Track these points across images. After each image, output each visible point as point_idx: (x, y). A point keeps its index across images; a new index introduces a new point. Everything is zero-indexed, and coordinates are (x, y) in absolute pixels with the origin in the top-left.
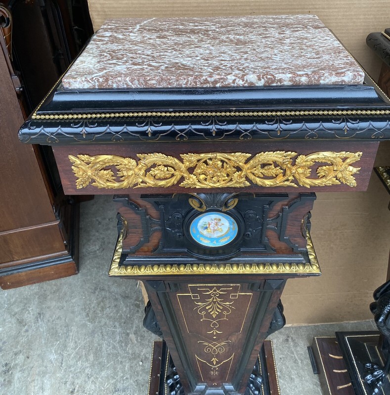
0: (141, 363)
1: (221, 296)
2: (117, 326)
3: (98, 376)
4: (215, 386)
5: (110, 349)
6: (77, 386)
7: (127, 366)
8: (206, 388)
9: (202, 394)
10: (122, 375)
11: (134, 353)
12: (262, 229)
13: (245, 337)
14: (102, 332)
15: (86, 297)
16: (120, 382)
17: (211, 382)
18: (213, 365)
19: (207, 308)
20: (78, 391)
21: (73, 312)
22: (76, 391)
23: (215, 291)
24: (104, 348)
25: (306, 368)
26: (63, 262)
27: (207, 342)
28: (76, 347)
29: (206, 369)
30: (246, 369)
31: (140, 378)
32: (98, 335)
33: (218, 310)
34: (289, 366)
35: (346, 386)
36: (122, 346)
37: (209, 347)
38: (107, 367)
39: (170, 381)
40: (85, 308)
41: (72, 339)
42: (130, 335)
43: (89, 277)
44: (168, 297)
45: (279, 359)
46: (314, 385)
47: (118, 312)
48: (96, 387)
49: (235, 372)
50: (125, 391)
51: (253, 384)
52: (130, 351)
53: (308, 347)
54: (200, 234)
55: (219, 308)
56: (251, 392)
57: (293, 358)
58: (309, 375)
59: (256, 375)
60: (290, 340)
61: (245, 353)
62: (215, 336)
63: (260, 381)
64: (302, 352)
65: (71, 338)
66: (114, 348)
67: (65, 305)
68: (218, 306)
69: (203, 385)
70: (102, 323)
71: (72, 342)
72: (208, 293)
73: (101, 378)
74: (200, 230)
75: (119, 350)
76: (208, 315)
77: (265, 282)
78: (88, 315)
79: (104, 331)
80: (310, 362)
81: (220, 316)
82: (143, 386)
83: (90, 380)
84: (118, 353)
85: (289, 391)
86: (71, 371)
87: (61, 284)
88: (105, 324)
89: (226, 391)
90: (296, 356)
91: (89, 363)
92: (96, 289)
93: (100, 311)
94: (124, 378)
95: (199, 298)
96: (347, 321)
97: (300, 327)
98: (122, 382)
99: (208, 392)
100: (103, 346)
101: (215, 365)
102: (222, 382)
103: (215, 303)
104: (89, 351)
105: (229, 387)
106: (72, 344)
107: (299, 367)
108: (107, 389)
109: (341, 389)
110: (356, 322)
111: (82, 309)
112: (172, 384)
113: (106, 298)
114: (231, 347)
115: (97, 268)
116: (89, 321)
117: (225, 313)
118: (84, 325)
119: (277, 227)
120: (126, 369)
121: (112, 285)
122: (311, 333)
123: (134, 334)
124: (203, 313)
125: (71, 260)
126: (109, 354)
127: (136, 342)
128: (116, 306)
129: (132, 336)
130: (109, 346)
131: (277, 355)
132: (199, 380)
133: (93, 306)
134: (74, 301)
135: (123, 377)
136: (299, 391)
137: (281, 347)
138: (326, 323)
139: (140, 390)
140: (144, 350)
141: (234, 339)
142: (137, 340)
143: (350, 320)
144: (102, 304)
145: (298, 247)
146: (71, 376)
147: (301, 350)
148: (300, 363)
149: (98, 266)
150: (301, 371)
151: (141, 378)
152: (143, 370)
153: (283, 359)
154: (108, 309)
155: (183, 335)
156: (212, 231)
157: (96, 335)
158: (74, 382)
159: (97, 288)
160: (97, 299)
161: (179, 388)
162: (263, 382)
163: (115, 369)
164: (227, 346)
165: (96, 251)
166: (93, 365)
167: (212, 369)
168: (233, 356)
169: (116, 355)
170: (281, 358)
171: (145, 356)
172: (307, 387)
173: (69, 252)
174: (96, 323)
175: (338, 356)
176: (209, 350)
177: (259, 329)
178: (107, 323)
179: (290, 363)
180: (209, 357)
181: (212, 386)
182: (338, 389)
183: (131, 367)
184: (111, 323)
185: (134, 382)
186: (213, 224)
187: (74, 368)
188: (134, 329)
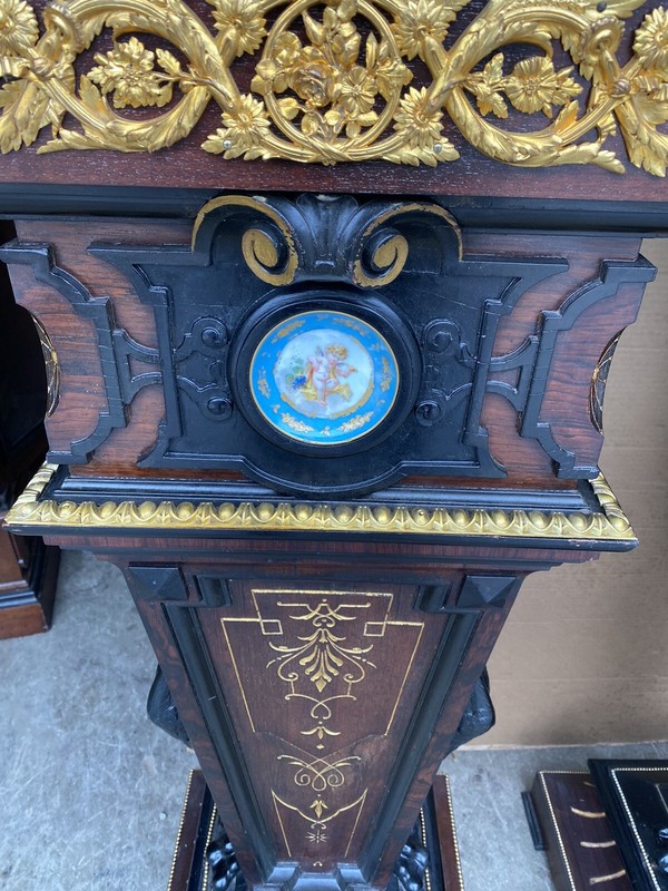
0: (163, 816)
1: (339, 628)
2: (120, 737)
3: (66, 842)
4: (318, 869)
5: (99, 785)
6: (18, 861)
7: (133, 821)
8: (297, 873)
9: (286, 887)
10: (119, 840)
11: (150, 795)
12: (472, 389)
13: (398, 746)
14: (85, 750)
15: (59, 678)
16: (113, 856)
17: (307, 857)
18: (315, 817)
19: (303, 662)
20: (18, 872)
21: (28, 707)
22: (14, 871)
23: (324, 610)
24: (86, 783)
25: (518, 837)
26: (16, 603)
27: (300, 756)
28: (27, 778)
29: (298, 828)
30: (393, 828)
31: (159, 848)
32: (77, 755)
33: (332, 670)
34: (483, 832)
35: (610, 877)
36: (125, 779)
37: (306, 771)
38: (90, 823)
39: (216, 856)
40: (55, 699)
41: (19, 762)
42: (146, 758)
43: (70, 639)
44: (197, 625)
45: (461, 815)
46: (535, 873)
47: (123, 708)
48: (59, 864)
49: (365, 837)
50: (122, 875)
51: (406, 868)
52: (142, 791)
53: (522, 794)
54: (280, 401)
55: (334, 665)
56: (400, 884)
57: (491, 815)
58: (524, 852)
59: (413, 848)
60: (484, 777)
61: (393, 789)
62: (321, 742)
63: (424, 859)
64: (511, 804)
65: (18, 758)
66: (108, 782)
67: (14, 692)
68: (333, 658)
69: (291, 866)
70: (89, 731)
71: (18, 766)
72: (305, 618)
73: (74, 846)
74: (283, 388)
75: (119, 786)
76: (305, 684)
77: (462, 585)
78: (59, 713)
79: (90, 746)
80: (526, 825)
81: (334, 686)
82: (162, 864)
83: (49, 849)
84: (116, 793)
85: (482, 885)
86: (8, 829)
87: (10, 649)
88: (95, 732)
89: (344, 883)
90: (497, 811)
91: (50, 813)
92: (82, 662)
93: (87, 706)
94: (124, 847)
95: (281, 633)
96: (605, 741)
97: (506, 753)
98: (118, 855)
99: (301, 882)
100: (84, 778)
101: (321, 818)
102: (335, 861)
103: (322, 647)
104: (53, 787)
105: (352, 871)
106: (17, 772)
107: (502, 833)
108: (81, 870)
109: (599, 883)
110: (622, 744)
111: (48, 701)
112: (221, 862)
113: (101, 680)
114: (361, 773)
115: (89, 621)
116: (61, 725)
117: (349, 679)
118: (50, 734)
119: (517, 387)
120: (130, 827)
121: (118, 655)
122: (529, 763)
123: (154, 754)
124: (292, 677)
125: (34, 599)
126: (96, 796)
127: (156, 771)
128: (120, 697)
129: (149, 760)
130: (98, 778)
131: (458, 808)
132: (279, 854)
133: (72, 694)
134: (34, 683)
135: (120, 844)
136: (503, 886)
137: (465, 791)
138: (560, 746)
139: (155, 875)
140: (172, 790)
141: (368, 753)
142: (159, 768)
143: (610, 740)
144: (92, 692)
145: (573, 459)
146: (7, 838)
147: (509, 799)
148: (505, 827)
149: (92, 617)
150: (507, 843)
151: (161, 847)
152: (166, 832)
153: (469, 817)
154: (103, 703)
155: (241, 738)
156: (320, 394)
157: (72, 755)
158: (12, 852)
159: (85, 661)
160: (83, 681)
161: (236, 871)
162: (428, 865)
163: (105, 826)
164: (350, 769)
165: (90, 589)
166: (57, 818)
167: (312, 827)
168: (363, 797)
169: (111, 798)
170: (464, 815)
171: (174, 802)
172: (521, 878)
173: (30, 583)
174: (76, 731)
175: (592, 811)
176: (306, 779)
177: (435, 725)
178: (99, 731)
179: (483, 826)
180: (304, 798)
181: (311, 869)
182: (592, 883)
183: (141, 824)
184: (107, 731)
185: (145, 856)
186: (322, 369)
187: (16, 822)
188: (155, 744)
